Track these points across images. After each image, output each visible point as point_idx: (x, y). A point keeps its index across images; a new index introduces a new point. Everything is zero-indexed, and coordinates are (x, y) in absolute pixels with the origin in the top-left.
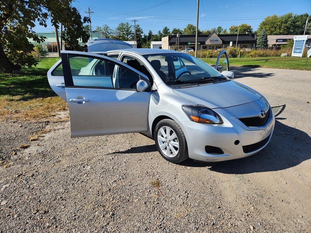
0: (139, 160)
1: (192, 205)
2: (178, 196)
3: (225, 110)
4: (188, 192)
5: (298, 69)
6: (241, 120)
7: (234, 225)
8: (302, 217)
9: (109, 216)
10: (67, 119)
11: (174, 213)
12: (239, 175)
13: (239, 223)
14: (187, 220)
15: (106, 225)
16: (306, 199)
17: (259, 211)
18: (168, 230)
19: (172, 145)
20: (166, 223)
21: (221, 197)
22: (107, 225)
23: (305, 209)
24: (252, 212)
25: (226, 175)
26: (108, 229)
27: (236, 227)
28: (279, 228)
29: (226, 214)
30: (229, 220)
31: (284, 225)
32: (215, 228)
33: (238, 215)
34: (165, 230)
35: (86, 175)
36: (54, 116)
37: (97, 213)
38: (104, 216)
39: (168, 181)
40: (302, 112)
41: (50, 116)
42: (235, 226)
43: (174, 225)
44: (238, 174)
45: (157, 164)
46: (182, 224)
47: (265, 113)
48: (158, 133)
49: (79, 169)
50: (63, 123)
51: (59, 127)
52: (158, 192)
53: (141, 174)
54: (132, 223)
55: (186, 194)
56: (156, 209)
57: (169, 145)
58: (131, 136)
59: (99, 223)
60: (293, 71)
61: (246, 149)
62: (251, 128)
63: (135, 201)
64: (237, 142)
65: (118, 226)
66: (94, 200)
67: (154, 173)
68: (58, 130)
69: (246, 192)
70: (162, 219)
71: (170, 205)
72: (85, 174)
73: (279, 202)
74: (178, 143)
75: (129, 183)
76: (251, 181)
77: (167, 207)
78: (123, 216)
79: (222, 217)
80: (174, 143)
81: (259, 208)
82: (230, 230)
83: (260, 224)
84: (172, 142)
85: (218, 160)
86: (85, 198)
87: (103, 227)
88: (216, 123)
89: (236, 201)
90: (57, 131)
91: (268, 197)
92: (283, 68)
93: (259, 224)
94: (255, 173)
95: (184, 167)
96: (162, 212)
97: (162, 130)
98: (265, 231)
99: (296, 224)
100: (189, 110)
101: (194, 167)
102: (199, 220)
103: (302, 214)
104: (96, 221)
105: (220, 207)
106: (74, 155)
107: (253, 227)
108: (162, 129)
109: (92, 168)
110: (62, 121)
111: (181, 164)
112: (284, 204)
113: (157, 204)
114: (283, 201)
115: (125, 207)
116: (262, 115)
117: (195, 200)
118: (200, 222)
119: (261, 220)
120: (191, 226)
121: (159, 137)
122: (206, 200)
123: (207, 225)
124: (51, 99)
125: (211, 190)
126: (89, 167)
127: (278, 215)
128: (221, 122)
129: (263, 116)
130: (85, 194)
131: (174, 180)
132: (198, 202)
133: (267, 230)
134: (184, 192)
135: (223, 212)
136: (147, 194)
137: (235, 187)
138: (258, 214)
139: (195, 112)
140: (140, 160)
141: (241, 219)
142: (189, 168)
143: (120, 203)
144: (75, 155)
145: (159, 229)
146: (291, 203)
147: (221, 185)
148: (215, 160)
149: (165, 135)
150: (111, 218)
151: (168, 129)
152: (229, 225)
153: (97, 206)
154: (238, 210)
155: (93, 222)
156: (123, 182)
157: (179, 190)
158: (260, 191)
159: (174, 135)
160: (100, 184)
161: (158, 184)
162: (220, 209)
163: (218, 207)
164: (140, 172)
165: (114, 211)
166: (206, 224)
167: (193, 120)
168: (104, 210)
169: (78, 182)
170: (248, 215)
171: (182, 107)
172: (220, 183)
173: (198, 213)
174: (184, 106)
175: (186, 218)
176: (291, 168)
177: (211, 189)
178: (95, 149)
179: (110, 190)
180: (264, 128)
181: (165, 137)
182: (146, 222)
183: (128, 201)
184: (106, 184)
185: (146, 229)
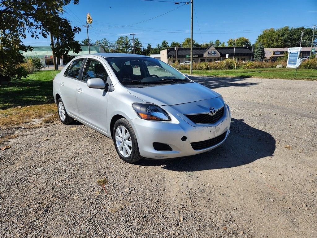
0: (96, 161)
1: (132, 200)
2: (121, 192)
3: (173, 108)
4: (133, 189)
5: (287, 78)
6: (189, 117)
7: (165, 217)
8: (236, 209)
9: (41, 212)
10: (39, 125)
11: (109, 208)
12: (190, 172)
13: (171, 215)
14: (120, 214)
15: (35, 220)
16: (247, 193)
17: (195, 204)
18: (97, 223)
19: (127, 145)
20: (98, 217)
21: (164, 192)
22: (36, 220)
23: (242, 202)
24: (188, 206)
25: (177, 172)
26: (36, 224)
27: (167, 219)
28: (209, 219)
29: (162, 207)
30: (163, 213)
31: (216, 216)
32: (145, 220)
33: (173, 208)
34: (94, 223)
35: (35, 175)
36: (28, 122)
37: (30, 210)
38: (36, 213)
39: (117, 179)
40: (275, 117)
41: (22, 123)
42: (166, 217)
43: (104, 219)
44: (189, 171)
45: (112, 164)
46: (114, 217)
47: (215, 111)
48: (116, 133)
49: (30, 171)
50: (34, 129)
51: (28, 133)
52: (102, 189)
53: (92, 174)
54: (62, 218)
55: (131, 190)
56: (93, 205)
57: (125, 144)
58: (98, 140)
59: (29, 219)
60: (282, 80)
61: (195, 146)
62: (198, 125)
63: (75, 198)
64: (184, 139)
65: (46, 221)
66: (33, 197)
67: (105, 173)
68: (26, 135)
69: (190, 187)
70: (95, 214)
71: (109, 201)
72: (35, 174)
73: (219, 196)
74: (131, 142)
75: (76, 182)
76: (200, 178)
77: (105, 203)
78: (56, 212)
79: (156, 211)
80: (129, 142)
81: (197, 201)
82: (159, 222)
83: (192, 216)
84: (127, 141)
85: (166, 156)
86: (24, 197)
87: (31, 223)
88: (164, 120)
89: (177, 196)
90: (25, 137)
91: (209, 191)
92: (273, 78)
93: (191, 215)
95: (138, 166)
96: (98, 207)
97: (118, 130)
98: (194, 222)
99: (227, 215)
100: (138, 108)
101: (148, 167)
102: (132, 213)
103: (238, 207)
104: (27, 217)
105: (158, 202)
106: (31, 157)
107: (183, 218)
108: (119, 129)
109: (44, 169)
110: (33, 128)
111: (136, 163)
112: (223, 198)
113: (95, 200)
114: (223, 194)
115: (62, 203)
116: (211, 112)
117: (136, 196)
118: (132, 215)
119: (194, 212)
120: (122, 219)
121: (117, 137)
122: (148, 195)
123: (138, 217)
124: (30, 107)
125: (157, 186)
126: (42, 168)
127: (213, 208)
128: (170, 119)
129: (212, 113)
130: (25, 193)
131: (123, 179)
132: (138, 197)
133: (196, 221)
134: (129, 189)
135: (159, 205)
136: (90, 191)
137: (181, 183)
138: (194, 207)
139: (143, 110)
140: (97, 161)
141: (175, 212)
142: (143, 167)
143: (58, 201)
144: (32, 158)
145: (88, 223)
146: (231, 197)
147: (168, 181)
148: (163, 157)
149: (121, 136)
150: (43, 214)
151: (124, 128)
152: (161, 217)
153: (33, 203)
154: (175, 204)
155: (23, 218)
156: (70, 181)
157: (124, 187)
158: (204, 187)
159: (128, 134)
160: (45, 184)
161: (105, 182)
162: (158, 203)
163: (156, 201)
164: (91, 172)
165: (49, 208)
166: (137, 217)
167: (141, 118)
168: (39, 206)
169: (24, 182)
170: (183, 208)
171: (132, 105)
172: (168, 180)
173: (133, 208)
174: (134, 103)
175: (120, 212)
176: (244, 166)
177: (156, 185)
178: (55, 152)
179: (53, 188)
180: (215, 126)
181: (121, 137)
182: (78, 217)
183: (68, 198)
184: (52, 183)
185: (74, 223)
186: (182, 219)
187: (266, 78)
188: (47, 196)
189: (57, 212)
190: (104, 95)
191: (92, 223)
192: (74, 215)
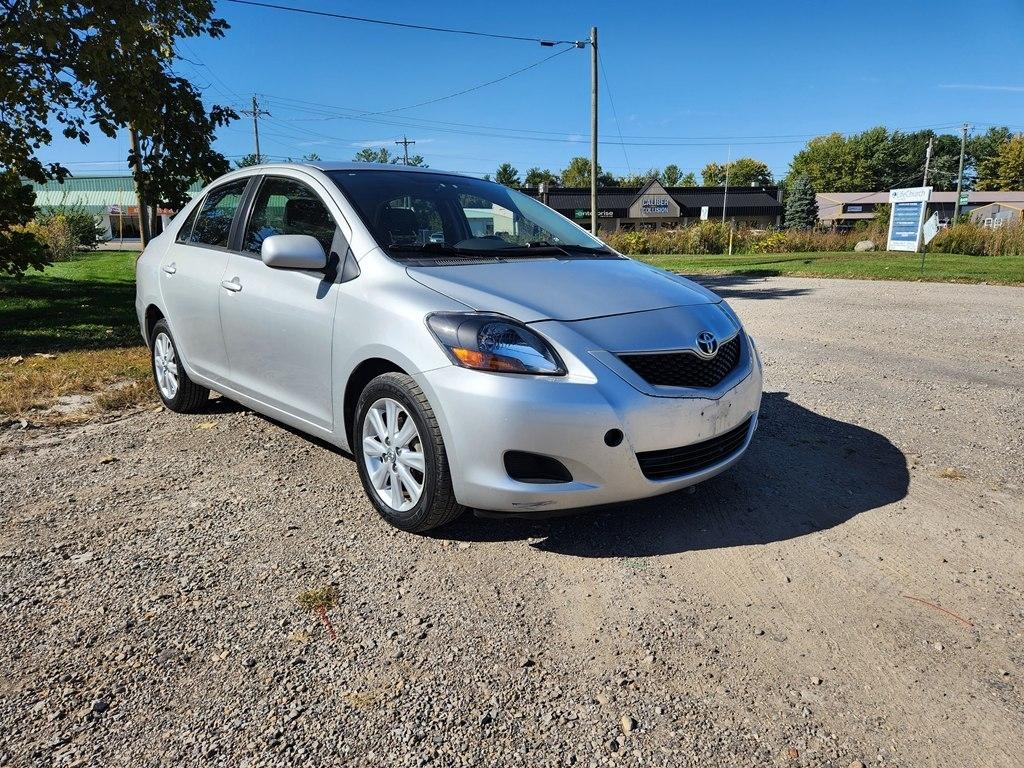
0: (290, 528)
1: (432, 660)
2: (390, 634)
3: (573, 329)
4: (432, 621)
5: (898, 278)
6: (630, 361)
7: (562, 720)
8: (820, 682)
9: (82, 713)
10: (84, 416)
11: (349, 691)
12: (633, 559)
13: (583, 712)
14: (390, 712)
15: (54, 746)
16: (846, 625)
17: (670, 668)
18: (301, 751)
19: (406, 466)
20: (306, 727)
21: (548, 629)
22: (59, 744)
23: (835, 655)
24: (642, 675)
25: (588, 560)
26: (58, 759)
27: (570, 725)
28: (728, 723)
29: (548, 683)
30: (554, 703)
31: (750, 710)
32: (488, 732)
33: (590, 686)
34: (292, 751)
35: (62, 582)
36: (42, 407)
37: (39, 706)
38: (62, 716)
39: (370, 588)
40: (887, 384)
41: (22, 410)
42: (567, 720)
43: (331, 732)
44: (631, 556)
45: (352, 537)
46: (369, 725)
47: (715, 343)
48: (365, 427)
49: (44, 564)
50: (63, 430)
51: (42, 440)
52: (319, 625)
53: (277, 572)
54: (166, 735)
55: (424, 625)
56: (285, 681)
57: (399, 466)
59: (32, 740)
60: (883, 283)
61: (654, 463)
62: (661, 390)
63: (215, 658)
64: (614, 438)
65: (101, 748)
66: (52, 660)
67: (326, 566)
68: (35, 449)
69: (640, 611)
70: (293, 714)
71: (345, 665)
72: (60, 578)
73: (750, 637)
74: (420, 455)
75: (219, 602)
76: (671, 578)
77: (331, 673)
78: (140, 711)
79: (528, 697)
80: (413, 454)
81: (674, 658)
82: (544, 736)
83: (663, 711)
84: (405, 452)
85: (551, 502)
86: (17, 658)
87: (38, 755)
88: (542, 370)
89: (597, 641)
90: (29, 454)
91: (713, 623)
92: (854, 278)
93: (658, 710)
94: (689, 554)
95: (446, 542)
96: (305, 690)
97: (374, 414)
98: (672, 734)
99: (793, 705)
100: (448, 330)
101: (483, 544)
102: (437, 709)
103: (824, 675)
104: (24, 734)
105: (530, 663)
106: (48, 519)
107: (633, 720)
108: (375, 411)
109: (98, 559)
110: (62, 424)
111: (437, 533)
112: (765, 644)
113: (294, 664)
114: (763, 633)
115: (165, 679)
116: (704, 348)
117: (446, 647)
118: (438, 716)
119: (668, 697)
120: (398, 731)
121: (368, 440)
122: (491, 642)
123: (463, 723)
124: (54, 359)
125: (519, 609)
126: (88, 556)
127: (734, 679)
128: (562, 370)
129: (707, 352)
130: (22, 645)
131: (395, 586)
132: (456, 650)
133: (680, 731)
134: (418, 621)
135: (536, 678)
136: (272, 633)
137: (606, 598)
138: (664, 678)
139: (468, 336)
140: (295, 528)
141: (599, 698)
142: (464, 545)
143: (147, 670)
144: (53, 521)
145: (268, 750)
146: (791, 639)
147: (561, 591)
148: (540, 504)
149: (383, 435)
150: (90, 719)
151: (393, 408)
152: (547, 719)
153: (51, 680)
154: (595, 670)
155: (8, 738)
156: (197, 597)
157: (400, 615)
158: (691, 607)
159: (410, 427)
160: (101, 610)
161: (328, 599)
162: (530, 669)
163: (524, 660)
164: (275, 567)
165: (113, 697)
166: (458, 722)
167: (461, 364)
168: (75, 693)
169: (17, 604)
170: (625, 683)
171: (428, 319)
172: (559, 586)
173: (441, 688)
174: (433, 315)
175: (389, 705)
176: (815, 536)
177: (519, 605)
178: (139, 500)
179: (129, 626)
180: (715, 395)
181: (383, 440)
182: (225, 728)
183: (188, 660)
184: (124, 607)
185: (212, 754)
186: (627, 724)
187: (832, 277)
188: (107, 654)
189: (143, 714)
190: (321, 294)
191: (284, 750)
192: (210, 722)
